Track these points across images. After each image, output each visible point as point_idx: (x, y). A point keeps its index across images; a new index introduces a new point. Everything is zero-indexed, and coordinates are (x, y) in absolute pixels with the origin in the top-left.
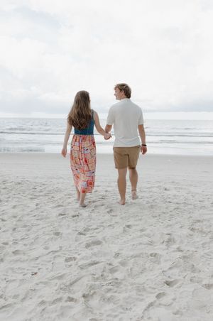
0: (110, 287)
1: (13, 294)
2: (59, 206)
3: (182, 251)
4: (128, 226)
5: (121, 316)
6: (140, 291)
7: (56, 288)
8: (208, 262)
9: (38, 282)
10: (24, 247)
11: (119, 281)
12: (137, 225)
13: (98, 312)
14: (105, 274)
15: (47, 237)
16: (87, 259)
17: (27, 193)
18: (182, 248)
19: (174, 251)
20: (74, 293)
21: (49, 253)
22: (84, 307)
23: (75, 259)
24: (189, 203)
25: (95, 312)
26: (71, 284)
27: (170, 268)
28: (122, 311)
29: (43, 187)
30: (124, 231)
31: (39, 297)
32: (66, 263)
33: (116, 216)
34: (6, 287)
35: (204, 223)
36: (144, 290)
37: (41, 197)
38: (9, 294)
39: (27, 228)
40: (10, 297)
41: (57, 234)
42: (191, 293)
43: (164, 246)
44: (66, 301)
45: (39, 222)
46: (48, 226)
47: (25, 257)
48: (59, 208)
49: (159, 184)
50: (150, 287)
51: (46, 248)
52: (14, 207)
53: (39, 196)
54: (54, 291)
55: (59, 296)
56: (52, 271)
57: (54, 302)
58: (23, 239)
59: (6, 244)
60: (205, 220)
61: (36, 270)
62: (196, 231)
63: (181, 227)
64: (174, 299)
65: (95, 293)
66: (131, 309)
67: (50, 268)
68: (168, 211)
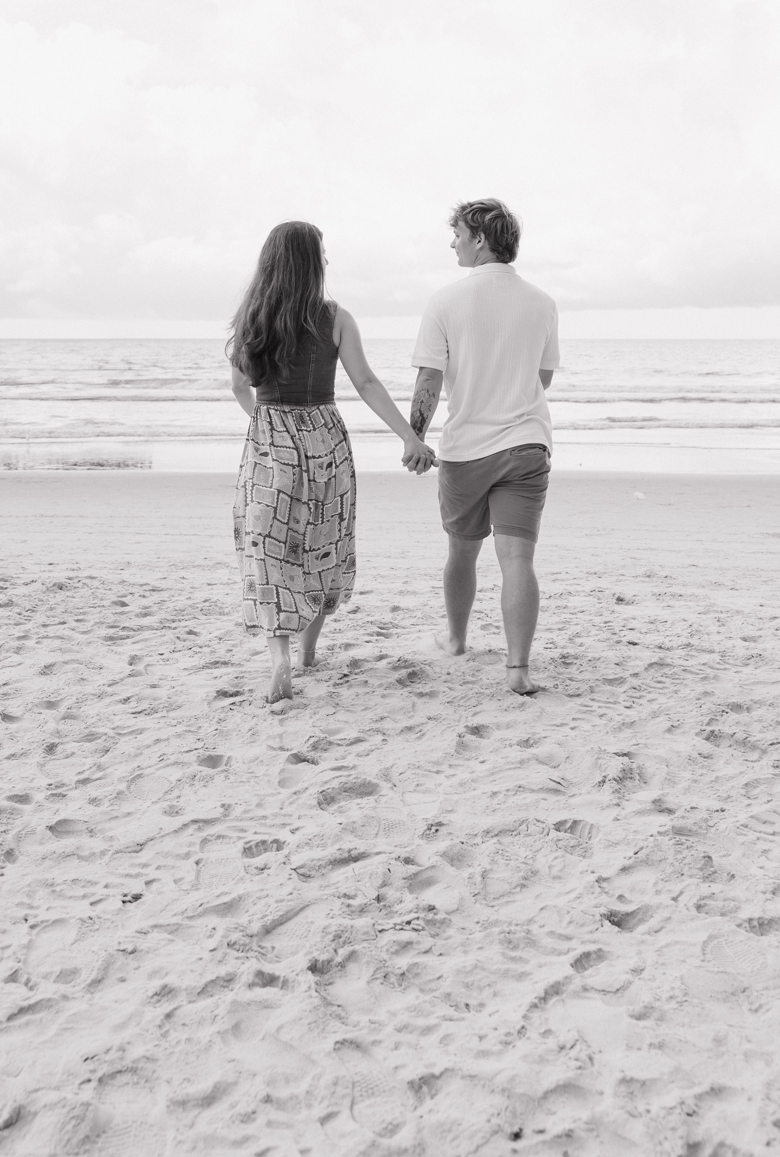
0: (406, 936)
1: (57, 969)
2: (216, 664)
3: (670, 811)
4: (477, 731)
5: (446, 1028)
6: (515, 948)
7: (212, 943)
8: (762, 846)
9: (146, 925)
10: (91, 809)
11: (439, 917)
12: (508, 726)
13: (364, 1019)
14: (391, 894)
15: (175, 773)
16: (324, 846)
17: (93, 617)
18: (671, 802)
19: (640, 813)
20: (278, 959)
21: (185, 826)
22: (317, 1001)
23: (279, 845)
24: (706, 645)
25: (354, 1018)
26: (268, 931)
27: (625, 870)
28: (451, 1012)
29: (156, 597)
30: (462, 746)
31: (152, 975)
32: (247, 861)
33: (431, 695)
34: (29, 946)
35: (756, 714)
36: (531, 942)
37: (147, 634)
38: (44, 969)
39: (99, 743)
40: (45, 977)
41: (213, 761)
42: (698, 950)
43: (606, 794)
44: (251, 986)
45: (142, 721)
46: (179, 736)
47: (97, 844)
48: (217, 672)
49: (594, 583)
50: (551, 933)
51: (173, 812)
52: (47, 670)
53: (141, 629)
54: (206, 955)
55: (222, 971)
56: (195, 887)
57: (204, 991)
58: (85, 782)
59: (23, 799)
60: (759, 703)
61: (136, 887)
62: (725, 743)
63: (671, 729)
64: (637, 971)
65: (352, 956)
66: (482, 1005)
67: (190, 877)
68: (626, 674)
